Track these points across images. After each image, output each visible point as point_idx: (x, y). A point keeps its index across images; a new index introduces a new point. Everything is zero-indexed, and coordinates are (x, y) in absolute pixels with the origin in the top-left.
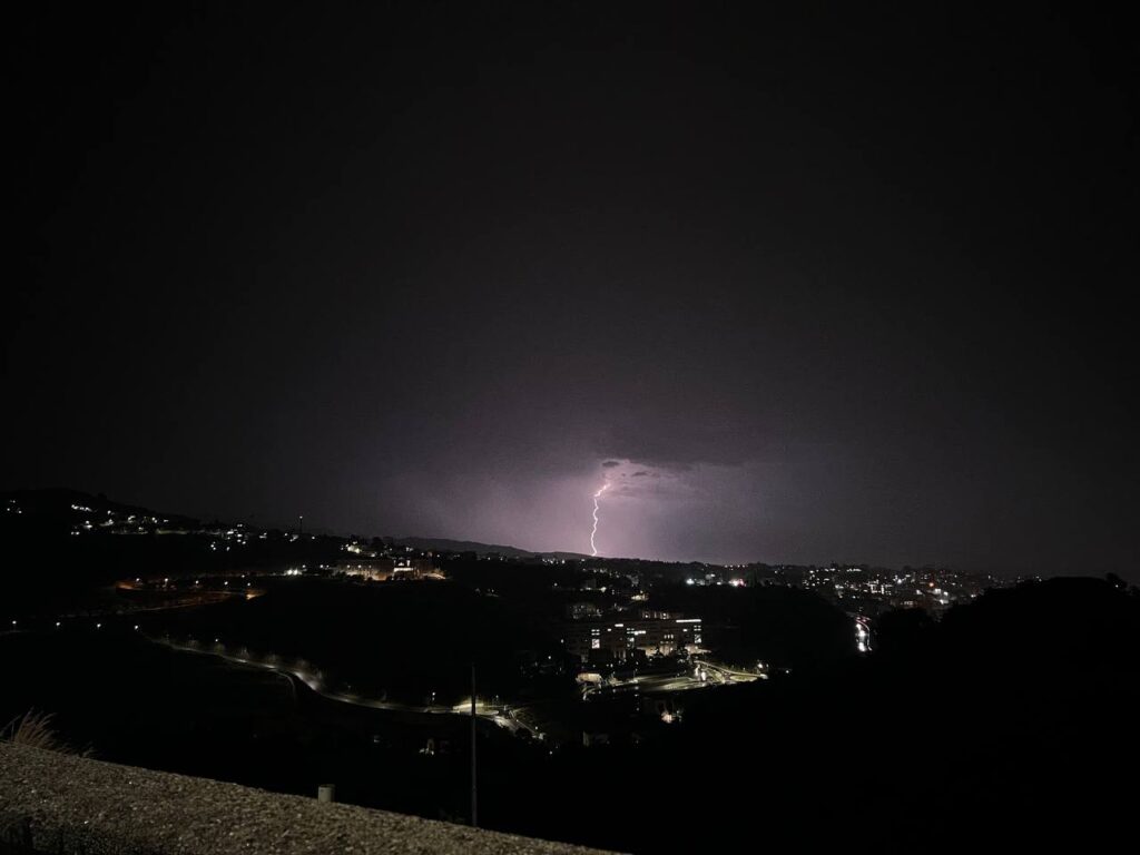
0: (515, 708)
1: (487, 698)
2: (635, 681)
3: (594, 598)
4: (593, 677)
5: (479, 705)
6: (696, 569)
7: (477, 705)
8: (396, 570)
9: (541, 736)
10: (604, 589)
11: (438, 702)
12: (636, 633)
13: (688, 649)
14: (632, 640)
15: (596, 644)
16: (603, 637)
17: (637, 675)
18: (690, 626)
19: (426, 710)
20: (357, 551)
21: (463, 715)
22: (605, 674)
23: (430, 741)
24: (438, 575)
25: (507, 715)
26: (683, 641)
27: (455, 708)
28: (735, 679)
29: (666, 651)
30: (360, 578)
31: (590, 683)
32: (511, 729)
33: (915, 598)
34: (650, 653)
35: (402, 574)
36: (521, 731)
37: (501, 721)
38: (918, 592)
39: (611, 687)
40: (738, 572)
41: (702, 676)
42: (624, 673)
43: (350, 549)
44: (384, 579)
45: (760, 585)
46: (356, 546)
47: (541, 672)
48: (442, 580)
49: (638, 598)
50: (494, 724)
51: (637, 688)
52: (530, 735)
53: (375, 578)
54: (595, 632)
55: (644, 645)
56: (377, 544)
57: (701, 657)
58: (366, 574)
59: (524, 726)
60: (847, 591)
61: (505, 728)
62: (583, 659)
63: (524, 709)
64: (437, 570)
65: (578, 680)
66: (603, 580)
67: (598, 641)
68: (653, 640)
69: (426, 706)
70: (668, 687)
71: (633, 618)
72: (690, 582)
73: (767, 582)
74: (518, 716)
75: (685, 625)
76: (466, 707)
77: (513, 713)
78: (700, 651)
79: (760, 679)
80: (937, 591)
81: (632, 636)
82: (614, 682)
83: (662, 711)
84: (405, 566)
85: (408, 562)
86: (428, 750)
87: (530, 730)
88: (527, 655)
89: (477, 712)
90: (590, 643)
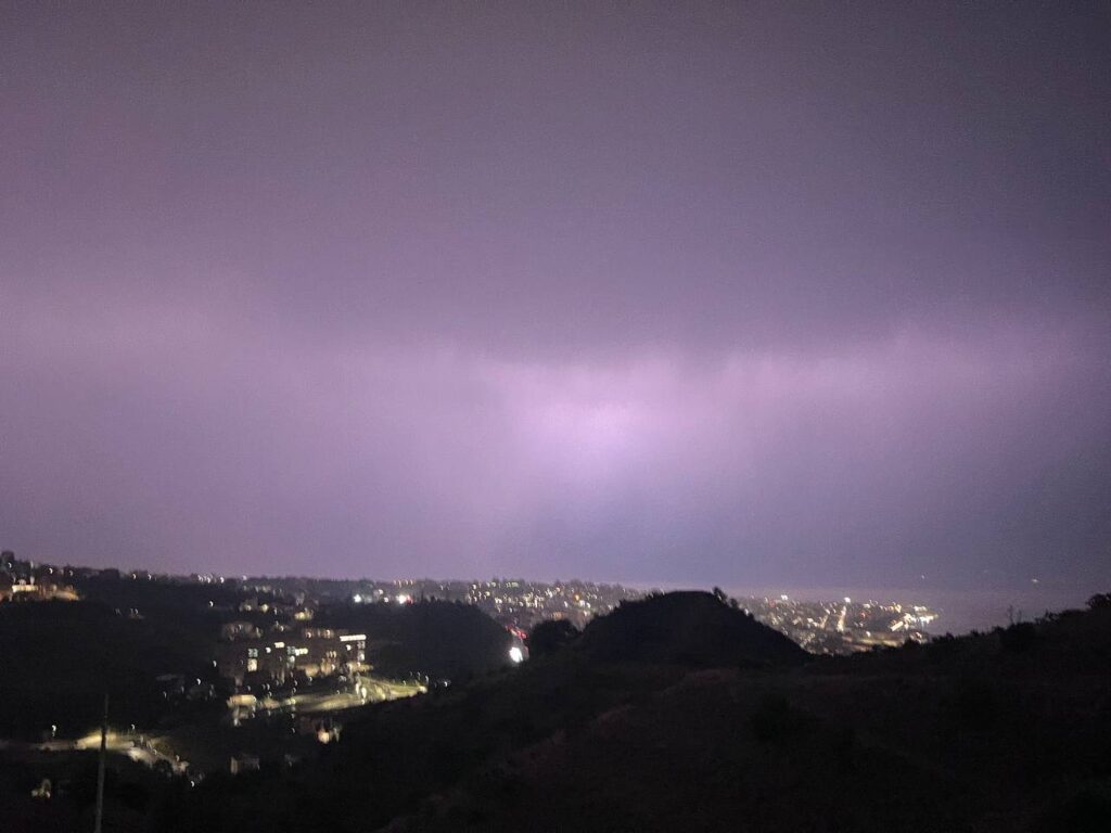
0: (154, 737)
1: (121, 727)
2: (293, 701)
3: (255, 617)
4: (247, 699)
5: (111, 737)
6: (363, 586)
7: (107, 738)
8: (15, 589)
9: (183, 766)
10: (265, 608)
11: (59, 736)
12: (298, 652)
13: (351, 666)
14: (293, 659)
15: (253, 666)
16: (261, 658)
17: (295, 694)
18: (354, 643)
19: (43, 747)
21: (90, 751)
22: (260, 695)
23: (47, 781)
24: (69, 595)
25: (143, 746)
26: (345, 658)
27: (80, 742)
29: (328, 668)
31: (243, 707)
32: (147, 761)
33: (562, 609)
34: (311, 672)
35: (23, 594)
36: (161, 763)
37: (135, 754)
38: (566, 604)
39: (265, 709)
40: (406, 588)
41: (363, 692)
42: (281, 693)
45: (426, 601)
47: (188, 697)
48: (73, 602)
49: (301, 616)
50: (128, 758)
51: (294, 708)
52: (169, 765)
54: (253, 652)
55: (306, 664)
57: (362, 674)
59: (163, 757)
60: (505, 605)
61: (140, 762)
62: (238, 682)
63: (164, 738)
64: (68, 588)
65: (230, 703)
66: (267, 598)
67: (255, 662)
68: (315, 657)
69: (42, 742)
70: (327, 705)
71: (294, 637)
72: (358, 599)
73: (433, 598)
74: (157, 747)
75: (349, 642)
76: (94, 740)
77: (152, 743)
78: (363, 668)
79: (420, 693)
80: (582, 603)
81: (293, 655)
82: (270, 703)
83: (318, 729)
84: (29, 583)
85: (32, 580)
86: (43, 791)
87: (170, 761)
88: (175, 680)
89: (107, 746)
90: (246, 664)
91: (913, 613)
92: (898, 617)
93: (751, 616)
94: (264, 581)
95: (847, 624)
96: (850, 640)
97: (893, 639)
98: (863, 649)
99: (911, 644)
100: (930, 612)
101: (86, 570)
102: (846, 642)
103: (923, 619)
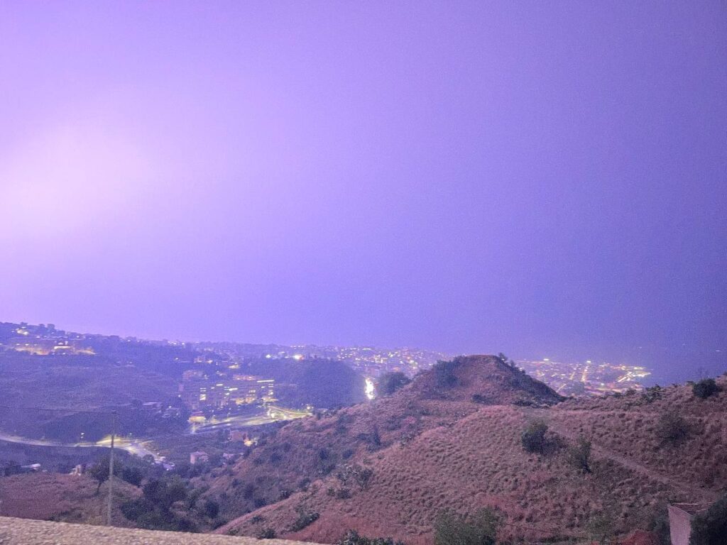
0: (143, 441)
1: (123, 434)
2: (228, 420)
3: (204, 368)
4: (199, 419)
5: (117, 440)
6: (272, 349)
7: (115, 440)
8: (56, 348)
9: (161, 459)
10: (210, 362)
11: (86, 439)
12: (231, 390)
13: (265, 399)
14: (228, 394)
15: (203, 397)
16: (209, 393)
17: (230, 416)
18: (266, 384)
19: (76, 445)
20: (26, 333)
21: (104, 449)
22: (208, 417)
23: (79, 467)
24: (89, 352)
25: (137, 446)
26: (260, 395)
27: (98, 443)
28: (291, 417)
29: (250, 400)
30: (27, 353)
31: (197, 423)
32: (139, 455)
33: (400, 365)
34: (239, 402)
35: (61, 350)
36: (147, 456)
37: (131, 449)
38: (401, 362)
39: (211, 425)
40: (299, 350)
41: (273, 415)
42: (221, 414)
43: (19, 332)
44: (47, 354)
45: (312, 358)
46: (25, 330)
47: (164, 416)
48: (92, 356)
49: (233, 367)
50: (127, 452)
51: (229, 425)
52: (153, 458)
53: (39, 353)
54: (203, 389)
55: (236, 397)
56: (41, 329)
57: (272, 403)
58: (32, 350)
59: (150, 453)
60: (362, 361)
61: (135, 455)
62: (194, 407)
63: (150, 442)
64: (88, 348)
65: (189, 421)
66: (211, 355)
67: (204, 395)
68: (241, 394)
69: (75, 442)
70: (250, 423)
71: (229, 380)
72: (268, 356)
73: (316, 356)
74: (145, 446)
75: (263, 384)
76: (106, 442)
77: (142, 444)
78: (272, 400)
79: (308, 416)
80: (412, 362)
81: (228, 391)
82: (214, 421)
83: (244, 438)
84: (64, 345)
85: (66, 342)
86: (76, 472)
87: (154, 455)
88: (154, 406)
89: (115, 446)
90: (199, 397)
91: (633, 371)
92: (623, 373)
93: (524, 372)
94: (209, 344)
95: (589, 377)
96: (589, 388)
97: (618, 388)
98: (599, 394)
99: (631, 392)
100: (646, 371)
101: (99, 336)
102: (588, 390)
103: (640, 375)
